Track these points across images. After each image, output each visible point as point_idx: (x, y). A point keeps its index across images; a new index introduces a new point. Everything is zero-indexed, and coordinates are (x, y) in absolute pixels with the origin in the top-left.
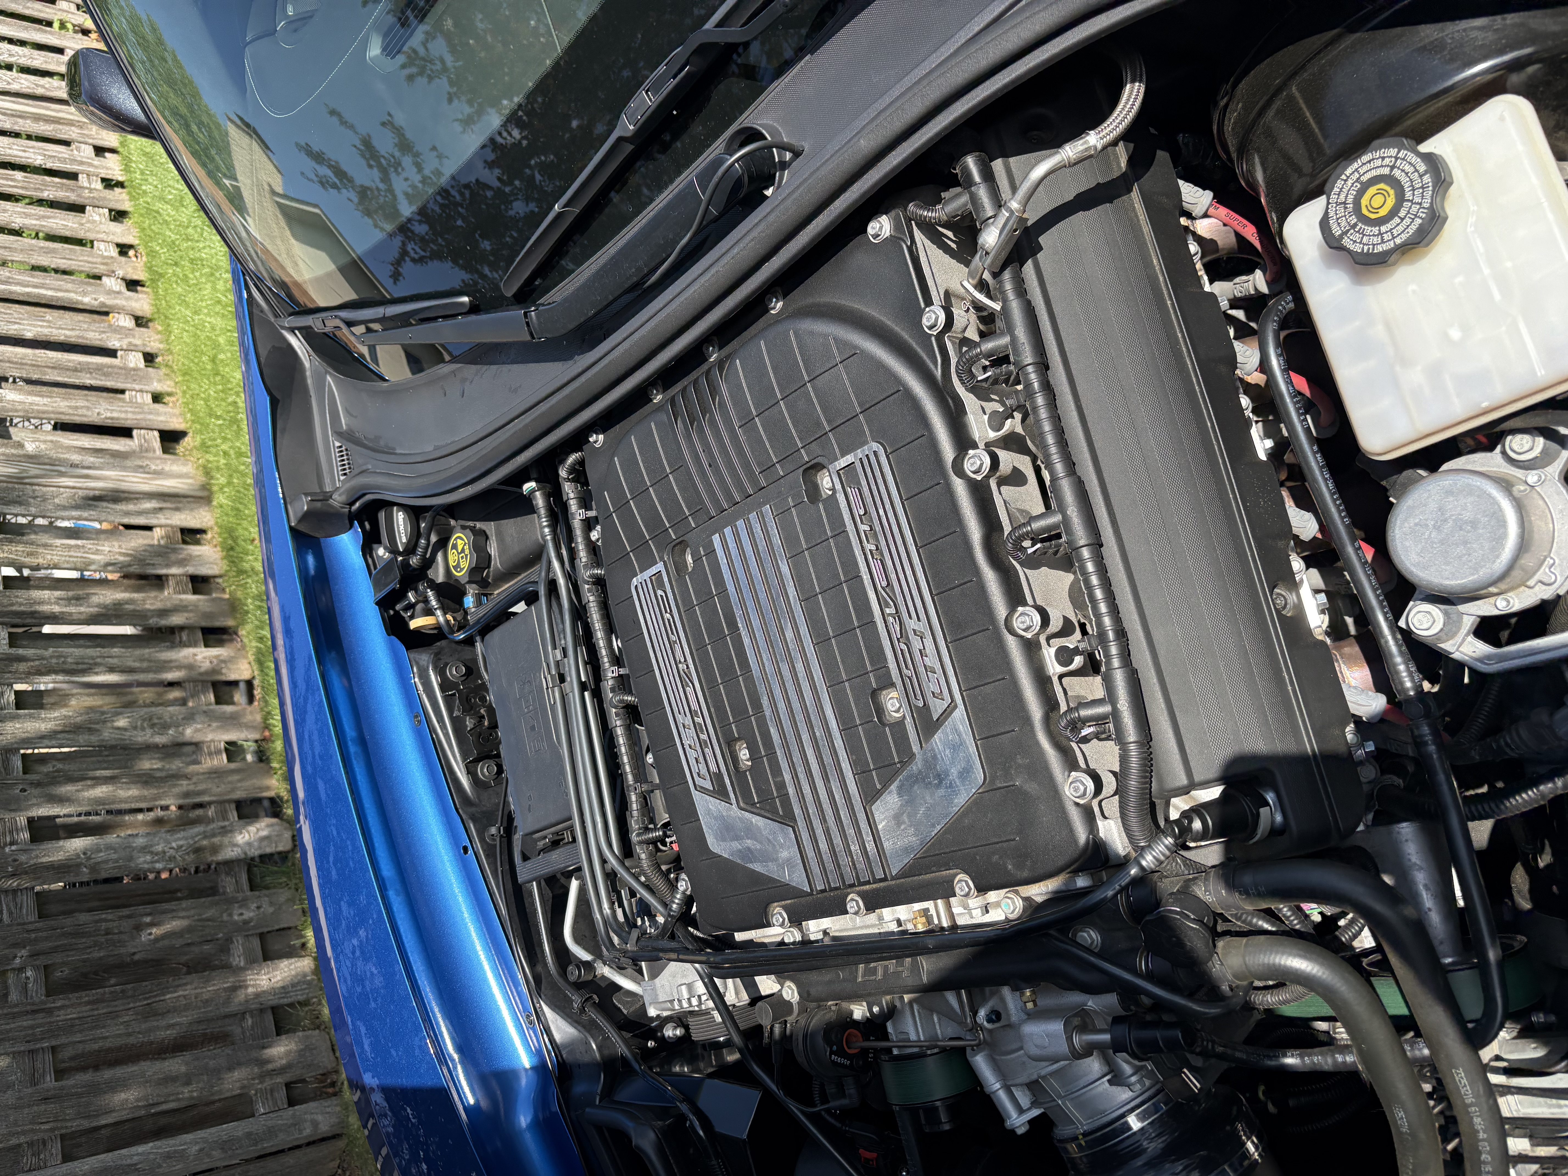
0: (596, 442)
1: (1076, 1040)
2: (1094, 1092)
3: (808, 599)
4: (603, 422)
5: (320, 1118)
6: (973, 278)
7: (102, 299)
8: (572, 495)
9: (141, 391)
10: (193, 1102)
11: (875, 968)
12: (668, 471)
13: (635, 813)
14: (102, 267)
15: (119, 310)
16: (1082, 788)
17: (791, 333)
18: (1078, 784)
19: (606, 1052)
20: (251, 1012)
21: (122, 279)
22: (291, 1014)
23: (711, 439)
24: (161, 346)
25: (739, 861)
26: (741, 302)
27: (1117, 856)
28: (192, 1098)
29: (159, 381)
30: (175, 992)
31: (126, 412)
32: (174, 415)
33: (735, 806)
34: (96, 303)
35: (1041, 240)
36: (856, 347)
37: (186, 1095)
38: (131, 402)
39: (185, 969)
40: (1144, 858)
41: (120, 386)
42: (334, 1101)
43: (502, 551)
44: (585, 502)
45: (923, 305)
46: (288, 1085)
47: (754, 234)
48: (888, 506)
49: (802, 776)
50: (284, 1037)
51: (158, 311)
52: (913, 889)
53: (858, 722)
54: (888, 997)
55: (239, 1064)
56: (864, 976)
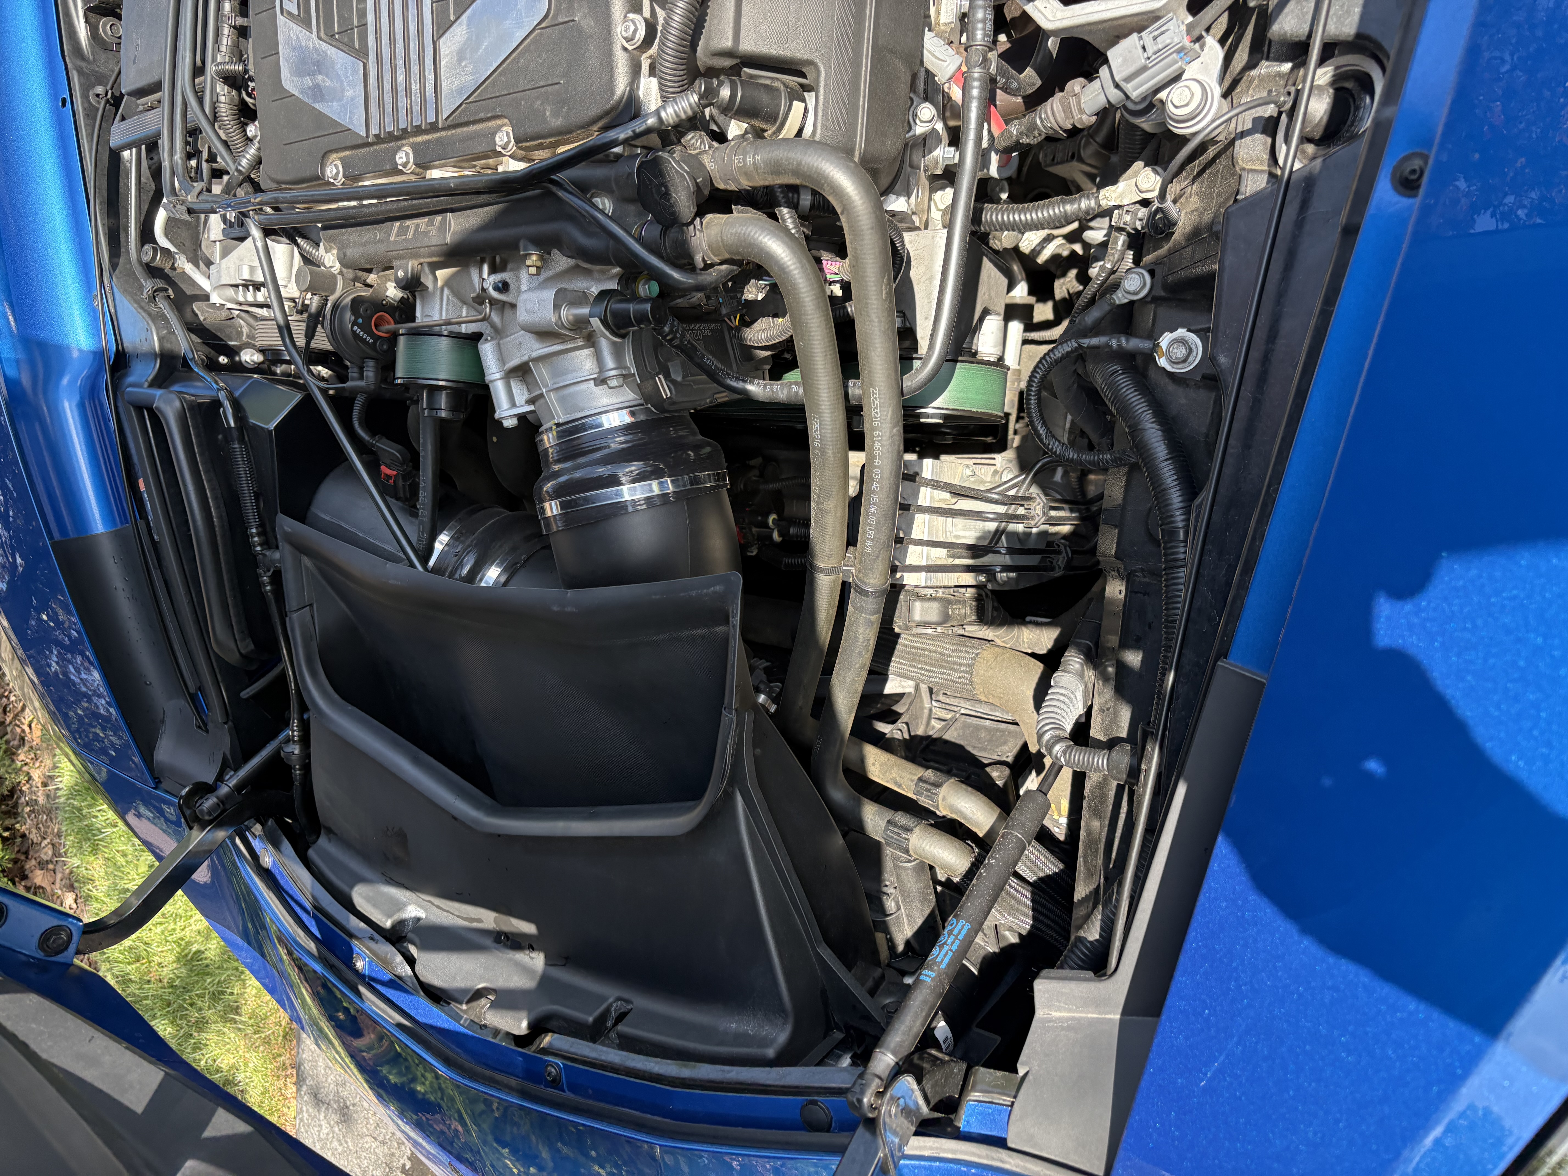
1: (564, 312)
2: (579, 388)
11: (408, 226)
18: (631, 24)
40: (665, 111)
52: (460, 141)
54: (415, 262)
56: (397, 235)
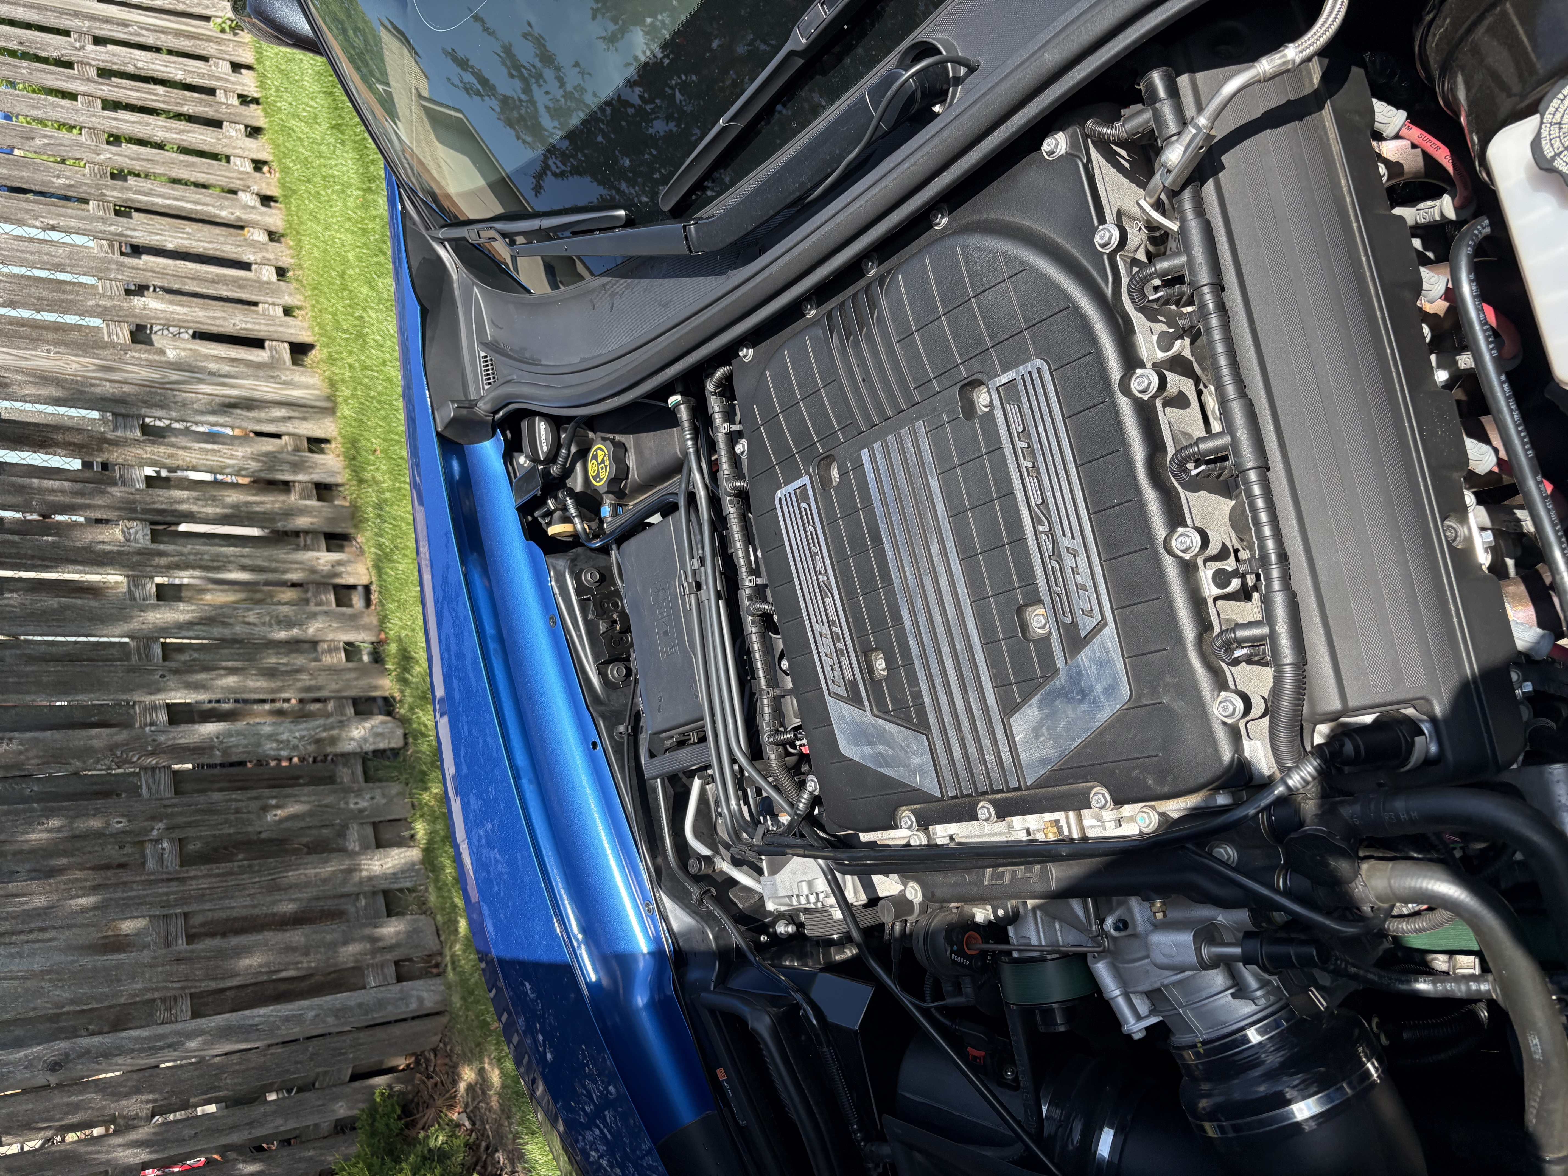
0: (745, 356)
1: (1205, 951)
2: (1216, 1004)
3: (956, 514)
4: (753, 338)
5: (425, 994)
6: (1151, 197)
7: (238, 214)
8: (717, 409)
9: (273, 304)
10: (310, 972)
11: (1003, 873)
12: (820, 385)
13: (767, 716)
14: (238, 182)
15: (254, 225)
16: (1231, 708)
17: (958, 249)
18: (1228, 704)
19: (722, 942)
20: (365, 894)
21: (257, 194)
22: (400, 899)
23: (866, 353)
24: (292, 261)
25: (870, 765)
26: (907, 218)
27: (1262, 775)
28: (311, 968)
29: (290, 294)
30: (297, 870)
31: (259, 324)
32: (303, 328)
33: (868, 713)
34: (232, 217)
35: (1225, 159)
36: (1025, 263)
37: (305, 965)
38: (264, 314)
39: (305, 850)
40: (1291, 778)
41: (253, 298)
42: (438, 981)
43: (640, 463)
44: (729, 417)
45: (1096, 223)
46: (397, 963)
47: (927, 148)
48: (1048, 423)
49: (939, 687)
50: (394, 918)
51: (290, 227)
52: (1047, 800)
53: (1001, 637)
54: (1014, 902)
55: (354, 940)
56: (991, 879)
